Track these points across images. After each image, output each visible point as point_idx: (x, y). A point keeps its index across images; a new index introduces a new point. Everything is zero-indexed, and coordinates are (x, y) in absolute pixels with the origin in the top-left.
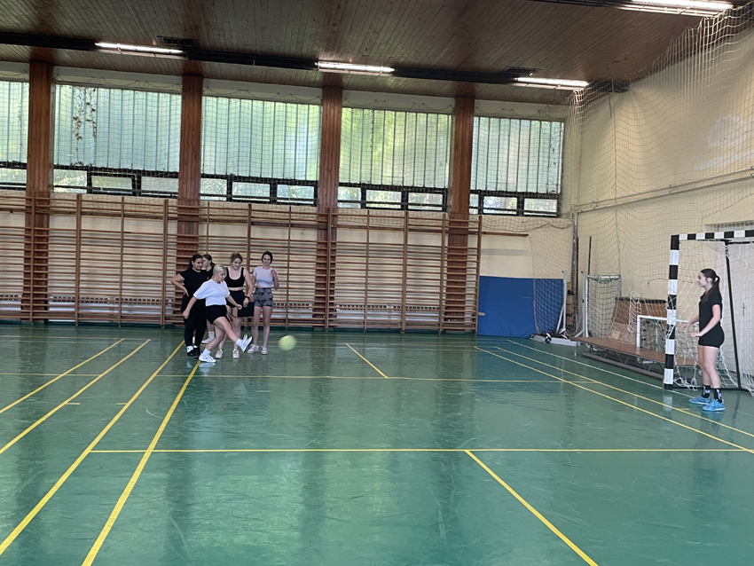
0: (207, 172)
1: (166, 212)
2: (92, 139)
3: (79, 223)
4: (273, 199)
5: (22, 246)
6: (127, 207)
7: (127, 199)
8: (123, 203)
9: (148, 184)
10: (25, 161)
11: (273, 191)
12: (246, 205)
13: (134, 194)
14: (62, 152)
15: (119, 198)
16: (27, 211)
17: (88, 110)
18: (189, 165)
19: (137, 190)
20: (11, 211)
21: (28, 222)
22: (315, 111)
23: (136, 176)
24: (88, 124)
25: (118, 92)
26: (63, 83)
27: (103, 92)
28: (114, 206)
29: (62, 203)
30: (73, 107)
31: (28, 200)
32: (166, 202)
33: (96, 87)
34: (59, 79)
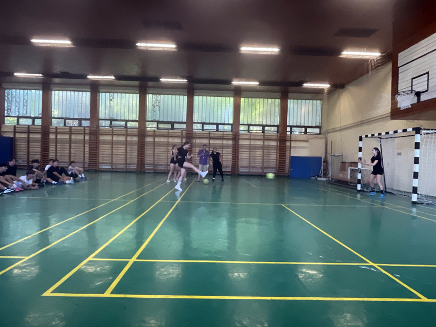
0: (195, 121)
1: (182, 135)
2: (158, 112)
3: (154, 139)
4: (217, 130)
5: (137, 147)
6: (170, 134)
7: (170, 131)
8: (168, 132)
9: (176, 126)
10: (137, 119)
11: (217, 127)
12: (208, 132)
14: (149, 116)
15: (167, 131)
16: (138, 136)
17: (157, 102)
18: (189, 119)
19: (173, 128)
20: (134, 135)
21: (138, 139)
22: (232, 99)
23: (172, 123)
24: (157, 107)
25: (167, 96)
26: (149, 94)
27: (162, 96)
28: (165, 133)
29: (149, 133)
30: (152, 101)
31: (139, 132)
32: (182, 132)
33: (160, 94)
34: (148, 92)
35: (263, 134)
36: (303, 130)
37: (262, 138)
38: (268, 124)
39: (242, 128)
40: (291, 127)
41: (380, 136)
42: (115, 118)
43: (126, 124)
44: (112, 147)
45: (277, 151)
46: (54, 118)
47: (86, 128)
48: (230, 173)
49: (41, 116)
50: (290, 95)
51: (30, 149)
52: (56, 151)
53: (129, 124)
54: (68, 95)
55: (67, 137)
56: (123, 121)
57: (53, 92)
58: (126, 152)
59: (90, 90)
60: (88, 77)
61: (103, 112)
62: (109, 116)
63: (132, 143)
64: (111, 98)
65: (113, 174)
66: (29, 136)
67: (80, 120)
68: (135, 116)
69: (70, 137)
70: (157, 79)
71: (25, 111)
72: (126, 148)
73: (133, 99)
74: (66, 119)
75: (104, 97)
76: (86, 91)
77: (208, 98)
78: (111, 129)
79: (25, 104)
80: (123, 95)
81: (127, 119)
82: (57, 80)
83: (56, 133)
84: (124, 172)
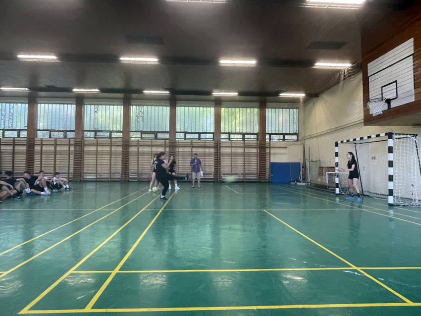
0: (178, 131)
1: (165, 144)
2: (142, 122)
3: (138, 149)
4: (199, 139)
5: (121, 157)
6: (153, 143)
7: (153, 140)
8: (152, 142)
9: (159, 135)
10: (122, 130)
11: (199, 136)
12: (191, 141)
13: (155, 139)
14: (133, 126)
15: (150, 140)
16: (122, 146)
17: (141, 113)
18: (172, 129)
20: (118, 146)
21: (123, 149)
22: (213, 109)
23: (156, 133)
24: (141, 118)
25: (150, 107)
26: (133, 105)
27: (145, 107)
28: (149, 143)
29: (133, 143)
30: (136, 112)
31: (123, 142)
32: (165, 141)
33: (143, 105)
34: (132, 104)
35: (243, 142)
36: (282, 137)
37: (242, 145)
38: (248, 132)
39: (223, 136)
40: (270, 134)
41: (354, 142)
42: (100, 129)
43: (110, 135)
44: (97, 158)
45: (257, 157)
46: (40, 130)
47: (71, 140)
48: (213, 180)
49: (26, 128)
50: (268, 104)
51: (15, 160)
52: (41, 162)
53: (114, 135)
54: (53, 107)
55: (52, 148)
56: (107, 132)
57: (39, 105)
58: (111, 163)
59: (75, 103)
60: (74, 90)
61: (87, 124)
62: (94, 127)
63: (116, 153)
64: (96, 110)
65: (98, 184)
66: (14, 148)
67: (65, 132)
68: (120, 127)
69: (55, 148)
70: (140, 91)
71: (10, 124)
72: (111, 158)
73: (117, 111)
74: (51, 131)
75: (89, 109)
76: (71, 104)
77: (190, 108)
78: (96, 140)
79: (11, 117)
80: (108, 107)
81: (112, 130)
82: (42, 94)
83: (42, 145)
84: (108, 181)
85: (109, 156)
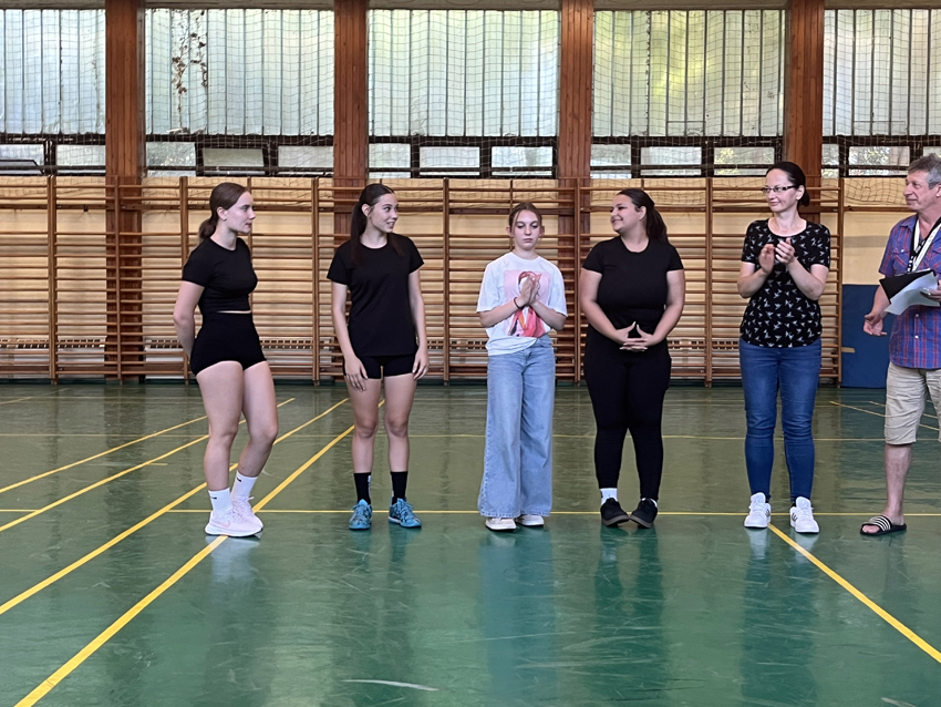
0: (378, 133)
1: (316, 199)
2: (202, 90)
3: (184, 223)
4: (486, 170)
5: (102, 262)
6: (257, 194)
7: (256, 182)
9: (288, 157)
10: (103, 131)
11: (486, 158)
13: (267, 175)
14: (158, 112)
16: (108, 208)
17: (195, 44)
18: (349, 122)
19: (271, 168)
20: (86, 208)
21: (110, 226)
22: (551, 17)
23: (269, 146)
24: (198, 66)
25: (238, 13)
26: (154, 7)
27: (216, 14)
29: (160, 194)
30: (171, 42)
31: (109, 191)
32: (315, 184)
33: (206, 6)
37: (700, 200)
43: (51, 157)
53: (67, 155)
56: (31, 139)
58: (54, 292)
63: (79, 246)
72: (53, 268)
73: (80, 35)
77: (438, 16)
80: (32, 14)
81: (55, 131)
84: (45, 383)
85: (45, 261)
